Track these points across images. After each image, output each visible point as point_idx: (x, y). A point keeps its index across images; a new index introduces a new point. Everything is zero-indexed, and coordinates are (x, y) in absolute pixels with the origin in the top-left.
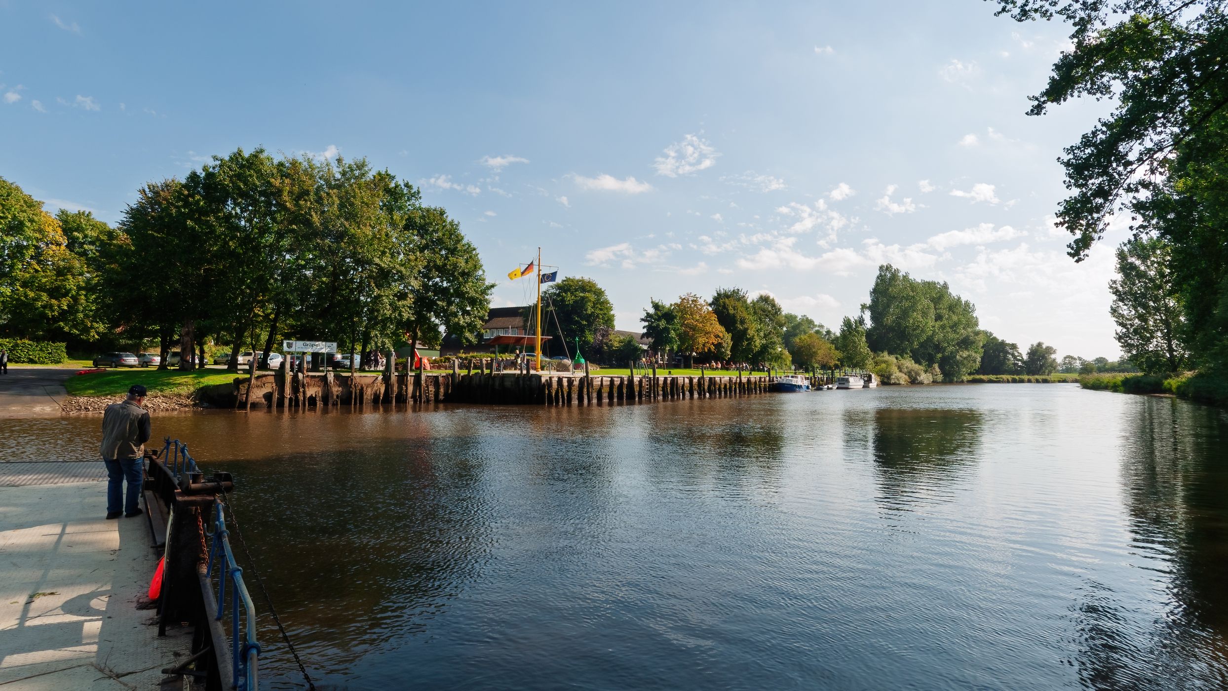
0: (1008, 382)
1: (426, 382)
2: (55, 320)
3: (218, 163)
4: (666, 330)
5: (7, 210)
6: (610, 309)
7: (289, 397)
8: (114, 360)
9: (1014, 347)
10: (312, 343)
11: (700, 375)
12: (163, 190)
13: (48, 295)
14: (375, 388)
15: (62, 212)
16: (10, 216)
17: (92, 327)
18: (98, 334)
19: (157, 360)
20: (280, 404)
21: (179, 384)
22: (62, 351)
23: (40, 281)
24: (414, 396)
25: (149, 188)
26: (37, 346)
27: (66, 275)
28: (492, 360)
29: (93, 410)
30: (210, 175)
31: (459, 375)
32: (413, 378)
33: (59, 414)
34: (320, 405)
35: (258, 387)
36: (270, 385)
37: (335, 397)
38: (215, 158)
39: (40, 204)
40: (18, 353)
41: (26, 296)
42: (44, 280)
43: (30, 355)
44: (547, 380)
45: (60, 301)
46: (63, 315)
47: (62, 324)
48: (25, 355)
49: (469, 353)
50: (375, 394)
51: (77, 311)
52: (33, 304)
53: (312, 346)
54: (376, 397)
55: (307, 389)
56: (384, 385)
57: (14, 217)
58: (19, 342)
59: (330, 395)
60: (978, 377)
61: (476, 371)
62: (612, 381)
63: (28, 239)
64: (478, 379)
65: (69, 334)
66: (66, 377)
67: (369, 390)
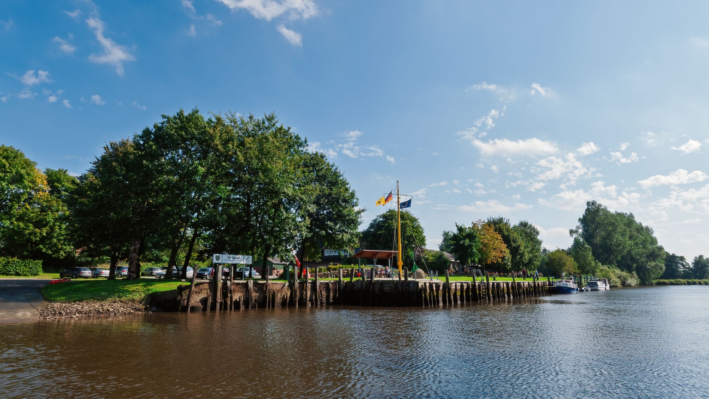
0: (685, 284)
1: (320, 288)
2: (37, 243)
3: (165, 120)
4: (470, 246)
5: (13, 167)
6: (422, 232)
7: (220, 301)
8: (75, 272)
9: (682, 258)
10: (234, 256)
11: (512, 281)
12: (120, 146)
13: (34, 226)
14: (283, 293)
15: (48, 170)
16: (14, 171)
17: (62, 249)
18: (65, 253)
19: (106, 273)
20: (213, 308)
21: (133, 291)
22: (39, 267)
23: (29, 215)
24: (311, 300)
25: (111, 146)
26: (22, 263)
27: (47, 211)
28: (372, 269)
29: (66, 315)
30: (159, 129)
31: (343, 281)
32: (310, 284)
33: (38, 318)
34: (242, 307)
35: (196, 293)
36: (205, 291)
37: (254, 301)
38: (164, 117)
39: (35, 163)
40: (10, 268)
41: (19, 226)
42: (32, 215)
43: (17, 269)
44: (422, 286)
45: (41, 230)
46: (43, 240)
47: (41, 246)
48: (14, 269)
49: (336, 265)
50: (283, 298)
51: (53, 237)
52: (22, 232)
53: (234, 258)
54: (284, 301)
55: (233, 295)
56: (290, 291)
57: (17, 172)
58: (10, 260)
59: (250, 299)
60: (662, 280)
61: (357, 279)
62: (462, 286)
63: (25, 187)
64: (360, 285)
65: (45, 253)
66: (42, 286)
67: (279, 294)
